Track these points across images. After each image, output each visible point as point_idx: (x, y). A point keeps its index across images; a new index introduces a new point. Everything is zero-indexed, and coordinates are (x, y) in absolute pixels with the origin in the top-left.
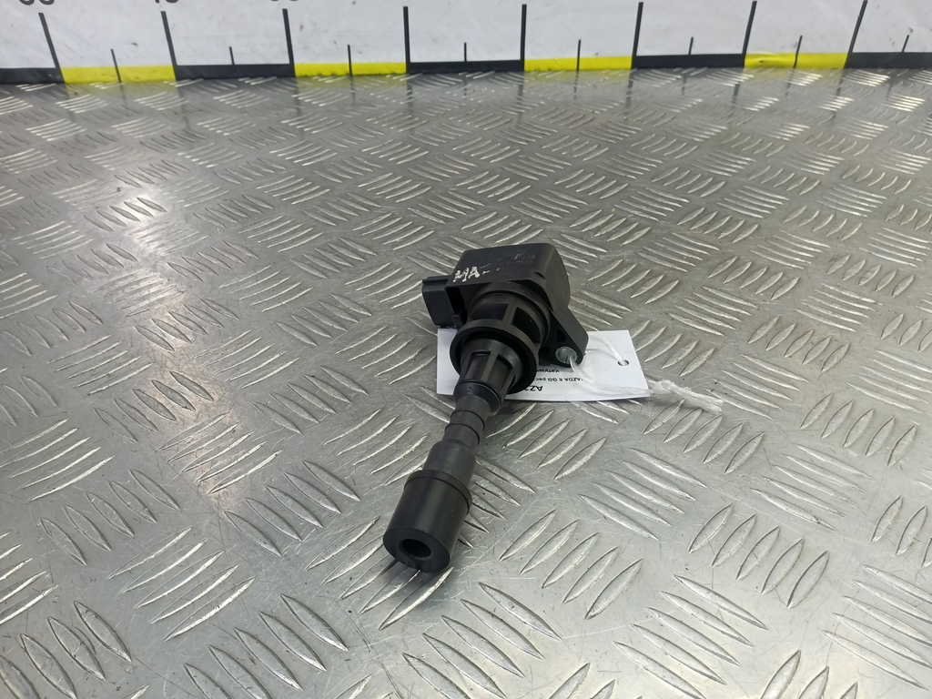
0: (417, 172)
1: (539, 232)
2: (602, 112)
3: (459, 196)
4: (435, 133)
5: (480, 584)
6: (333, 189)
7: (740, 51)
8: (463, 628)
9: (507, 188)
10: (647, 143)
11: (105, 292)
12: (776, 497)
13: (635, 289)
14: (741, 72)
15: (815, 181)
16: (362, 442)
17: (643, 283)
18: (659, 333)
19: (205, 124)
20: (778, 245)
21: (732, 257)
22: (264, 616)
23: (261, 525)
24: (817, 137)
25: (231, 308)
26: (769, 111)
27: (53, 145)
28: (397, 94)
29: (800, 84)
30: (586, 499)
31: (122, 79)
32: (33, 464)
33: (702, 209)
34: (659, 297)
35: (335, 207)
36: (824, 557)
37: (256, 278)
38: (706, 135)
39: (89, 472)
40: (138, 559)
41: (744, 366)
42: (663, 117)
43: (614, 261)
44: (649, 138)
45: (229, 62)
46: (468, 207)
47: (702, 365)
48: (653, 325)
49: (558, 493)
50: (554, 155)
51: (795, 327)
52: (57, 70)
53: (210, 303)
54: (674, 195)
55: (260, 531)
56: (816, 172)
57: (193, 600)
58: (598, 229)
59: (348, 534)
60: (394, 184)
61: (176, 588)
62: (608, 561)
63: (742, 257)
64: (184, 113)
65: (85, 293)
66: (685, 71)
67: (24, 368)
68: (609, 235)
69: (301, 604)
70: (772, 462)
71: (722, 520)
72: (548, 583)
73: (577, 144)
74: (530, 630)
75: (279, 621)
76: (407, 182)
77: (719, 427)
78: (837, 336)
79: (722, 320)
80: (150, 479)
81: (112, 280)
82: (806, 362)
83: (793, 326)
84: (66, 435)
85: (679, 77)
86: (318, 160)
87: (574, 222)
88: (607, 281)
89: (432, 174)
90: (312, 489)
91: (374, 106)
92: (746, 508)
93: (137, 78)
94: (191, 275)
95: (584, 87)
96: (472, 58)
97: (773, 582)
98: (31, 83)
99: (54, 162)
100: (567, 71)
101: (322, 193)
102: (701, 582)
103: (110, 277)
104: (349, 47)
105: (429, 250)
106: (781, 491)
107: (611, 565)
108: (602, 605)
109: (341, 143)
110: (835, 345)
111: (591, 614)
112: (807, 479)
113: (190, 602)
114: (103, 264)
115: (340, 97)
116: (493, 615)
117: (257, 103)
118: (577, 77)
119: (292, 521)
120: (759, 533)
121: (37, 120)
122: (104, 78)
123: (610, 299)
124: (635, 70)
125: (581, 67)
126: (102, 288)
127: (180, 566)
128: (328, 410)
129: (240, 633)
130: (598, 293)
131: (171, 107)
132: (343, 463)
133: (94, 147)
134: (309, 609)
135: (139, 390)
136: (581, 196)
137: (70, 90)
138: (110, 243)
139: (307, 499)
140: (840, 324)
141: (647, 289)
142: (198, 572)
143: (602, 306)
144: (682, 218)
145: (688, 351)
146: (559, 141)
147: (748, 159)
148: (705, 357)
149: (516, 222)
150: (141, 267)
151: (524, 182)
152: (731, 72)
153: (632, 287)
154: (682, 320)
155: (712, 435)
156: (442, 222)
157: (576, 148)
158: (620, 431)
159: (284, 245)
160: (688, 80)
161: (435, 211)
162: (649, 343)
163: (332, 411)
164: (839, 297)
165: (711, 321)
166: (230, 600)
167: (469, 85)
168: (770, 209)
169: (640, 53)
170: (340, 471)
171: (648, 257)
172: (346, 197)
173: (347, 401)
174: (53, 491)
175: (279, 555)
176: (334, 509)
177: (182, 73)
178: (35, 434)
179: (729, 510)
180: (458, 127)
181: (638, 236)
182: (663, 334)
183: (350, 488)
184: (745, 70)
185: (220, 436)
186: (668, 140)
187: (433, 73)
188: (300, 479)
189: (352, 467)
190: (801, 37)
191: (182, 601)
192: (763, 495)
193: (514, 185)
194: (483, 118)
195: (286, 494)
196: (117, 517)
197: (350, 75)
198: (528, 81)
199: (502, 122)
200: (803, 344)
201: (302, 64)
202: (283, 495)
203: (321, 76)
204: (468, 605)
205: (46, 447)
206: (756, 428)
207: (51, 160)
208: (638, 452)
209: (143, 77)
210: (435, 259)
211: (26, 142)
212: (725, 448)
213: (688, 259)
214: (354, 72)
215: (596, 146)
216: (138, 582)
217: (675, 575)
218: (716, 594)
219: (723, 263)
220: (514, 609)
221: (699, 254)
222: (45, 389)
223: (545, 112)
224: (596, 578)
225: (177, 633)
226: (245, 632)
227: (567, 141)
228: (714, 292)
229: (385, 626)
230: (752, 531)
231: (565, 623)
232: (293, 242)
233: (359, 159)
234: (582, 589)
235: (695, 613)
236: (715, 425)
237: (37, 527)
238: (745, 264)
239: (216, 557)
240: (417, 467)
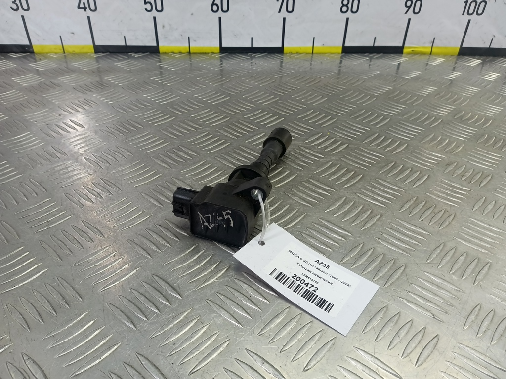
0: (223, 109)
2: (325, 77)
3: (245, 123)
4: (234, 87)
5: (246, 349)
6: (176, 118)
7: (401, 45)
8: (235, 375)
9: (271, 120)
10: (349, 96)
11: (49, 173)
12: (411, 302)
13: (338, 179)
14: (401, 56)
15: (439, 119)
16: (185, 264)
17: (344, 175)
18: (351, 205)
19: (109, 78)
20: (418, 156)
21: (392, 162)
22: (125, 365)
23: (126, 312)
24: (441, 95)
25: (117, 184)
26: (416, 79)
27: (26, 88)
28: (215, 64)
29: (433, 64)
31: (65, 52)
32: (5, 272)
33: (377, 134)
34: (351, 184)
35: (177, 128)
36: (436, 338)
37: (132, 167)
38: (381, 92)
39: (34, 277)
40: (58, 329)
41: (396, 225)
42: (357, 81)
43: (328, 162)
44: (349, 93)
45: (123, 44)
46: (250, 130)
47: (373, 224)
48: (348, 200)
50: (297, 101)
51: (426, 203)
52: (30, 46)
53: (106, 181)
54: (362, 126)
55: (126, 315)
56: (440, 114)
57: (87, 354)
58: (320, 144)
59: (174, 318)
60: (210, 115)
61: (78, 346)
62: (317, 337)
63: (398, 162)
64: (99, 72)
65: (38, 174)
66: (371, 55)
67: (2, 216)
68: (326, 147)
69: (146, 358)
70: (410, 281)
71: (381, 315)
72: (283, 350)
73: (310, 95)
74: (272, 377)
75: (133, 368)
76: (217, 114)
77: (381, 260)
78: (448, 209)
79: (386, 198)
80: (67, 282)
81: (53, 166)
82: (431, 224)
83: (424, 203)
84: (23, 256)
85: (367, 58)
86: (170, 101)
87: (307, 140)
88: (323, 174)
89: (231, 111)
90: (156, 291)
91: (201, 71)
92: (394, 309)
93: (74, 51)
94: (96, 165)
95: (316, 63)
96: (255, 46)
97: (408, 351)
98: (16, 53)
99: (26, 98)
100: (307, 53)
101: (170, 119)
102: (368, 351)
104: (189, 38)
105: (227, 154)
106: (414, 298)
107: (318, 340)
108: (312, 364)
109: (183, 91)
110: (447, 215)
111: (306, 368)
112: (429, 292)
113: (85, 355)
115: (183, 65)
116: (252, 368)
117: (138, 67)
118: (312, 57)
119: (143, 310)
120: (401, 323)
121: (18, 74)
122: (55, 51)
123: (325, 184)
124: (344, 54)
125: (314, 52)
126: (47, 171)
127: (81, 334)
128: (167, 245)
129: (112, 374)
130: (318, 181)
131: (91, 68)
132: (173, 276)
133: (48, 90)
134: (150, 361)
135: (64, 230)
136: (311, 125)
137: (37, 57)
138: (53, 145)
139: (153, 297)
140: (450, 202)
141: (345, 179)
142: (90, 338)
143: (320, 188)
144: (366, 139)
145: (366, 216)
146: (301, 93)
147: (403, 106)
148: (375, 219)
150: (69, 160)
152: (396, 56)
153: (337, 178)
154: (364, 198)
155: (378, 265)
156: (235, 138)
157: (310, 98)
159: (148, 149)
160: (372, 60)
161: (232, 131)
162: (345, 210)
163: (169, 245)
164: (450, 186)
165: (379, 199)
166: (107, 355)
167: (253, 60)
168: (414, 135)
169: (347, 45)
170: (172, 280)
171: (346, 161)
172: (184, 122)
173: (177, 240)
174: (14, 288)
175: (135, 329)
176: (167, 303)
177: (98, 49)
178: (6, 254)
179: (385, 309)
180: (246, 84)
181: (341, 148)
182: (353, 205)
183: (176, 291)
184: (403, 55)
185: (106, 259)
186: (360, 94)
187: (234, 53)
188: (150, 285)
189: (178, 278)
190: (434, 38)
191: (81, 354)
192: (404, 300)
193: (275, 117)
194: (260, 79)
195: (141, 294)
196: (48, 304)
197: (189, 53)
198: (286, 59)
199: (271, 82)
200: (429, 213)
201: (163, 46)
202: (139, 294)
203: (174, 53)
204: (238, 361)
205: (12, 262)
206: (402, 261)
207: (24, 97)
209: (77, 51)
210: (230, 159)
211: (12, 86)
212: (384, 272)
213: (368, 163)
214: (191, 51)
215: (321, 97)
216: (57, 342)
217: (354, 347)
218: (376, 358)
219: (387, 165)
220: (264, 364)
221: (374, 160)
222: (13, 229)
223: (294, 77)
224: (310, 348)
225: (77, 373)
226: (115, 374)
227: (305, 94)
228: (381, 181)
229: (192, 373)
230: (397, 322)
231: (291, 373)
232: (153, 147)
233: (191, 100)
234: (302, 354)
235: (364, 369)
236: (380, 259)
237: (4, 308)
238: (399, 166)
239: (100, 330)
240: (214, 279)
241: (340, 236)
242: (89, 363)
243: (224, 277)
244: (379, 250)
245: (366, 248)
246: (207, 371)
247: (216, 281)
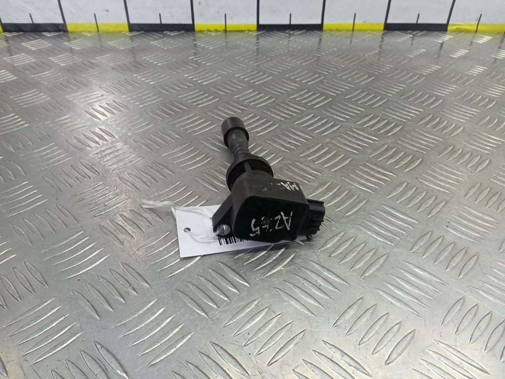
0: (267, 89)
1: (339, 126)
2: (369, 56)
3: (291, 104)
4: (275, 66)
5: (323, 341)
6: (220, 99)
7: (445, 22)
8: (315, 368)
9: (319, 100)
10: (397, 75)
11: (99, 156)
12: (488, 294)
13: (397, 163)
14: (445, 34)
15: (493, 101)
17: (402, 159)
18: (413, 190)
19: (147, 58)
20: (476, 139)
21: (451, 146)
22: (202, 355)
23: (196, 299)
24: (492, 75)
25: (169, 167)
26: (464, 58)
27: (64, 68)
28: (250, 41)
29: (480, 42)
30: (380, 291)
31: (100, 30)
32: (66, 257)
33: (431, 116)
34: (411, 168)
35: (222, 109)
37: (182, 150)
38: (429, 71)
39: (98, 263)
40: (129, 317)
41: (464, 212)
42: (404, 59)
43: (383, 145)
44: (397, 72)
45: (158, 22)
46: (297, 111)
47: (439, 211)
48: (409, 185)
49: (363, 287)
50: (343, 80)
51: (490, 189)
52: (65, 24)
53: (158, 165)
54: (414, 106)
55: (195, 302)
56: (494, 96)
57: (161, 343)
58: (373, 126)
59: (245, 307)
60: (254, 96)
61: (151, 335)
62: (395, 329)
63: (456, 146)
64: (132, 51)
65: (88, 156)
66: (414, 33)
67: (57, 199)
68: (379, 129)
69: (221, 348)
70: (484, 272)
71: (458, 306)
72: (362, 342)
73: (356, 74)
74: (354, 370)
75: (210, 358)
76: (262, 95)
77: (452, 249)
79: (449, 183)
80: (132, 268)
81: (102, 149)
82: (498, 211)
83: (489, 189)
84: (84, 240)
85: (411, 36)
86: (211, 81)
87: (358, 121)
88: (380, 157)
89: (275, 91)
90: (222, 278)
91: (240, 50)
92: (471, 300)
93: (108, 30)
94: (146, 148)
95: (358, 41)
96: (294, 22)
97: (490, 345)
98: (50, 32)
99: (66, 77)
100: (347, 31)
101: (215, 100)
102: (450, 344)
103: (101, 147)
104: (225, 15)
105: (277, 136)
106: (491, 290)
107: (397, 333)
108: (393, 357)
109: (223, 71)
111: (388, 362)
113: (159, 344)
114: (97, 139)
115: (221, 44)
116: (332, 360)
117: (175, 46)
118: (352, 34)
119: (212, 297)
120: (480, 315)
121: (54, 53)
122: (89, 30)
123: (383, 169)
124: (386, 31)
125: (355, 28)
126: (97, 153)
127: (152, 321)
129: (189, 364)
130: (376, 165)
131: (127, 47)
132: (239, 263)
133: (87, 70)
134: (226, 351)
135: (123, 215)
136: (361, 105)
137: (71, 36)
138: (100, 127)
139: (220, 284)
141: (404, 163)
142: (163, 326)
143: (379, 172)
144: (420, 121)
145: (431, 202)
146: (346, 72)
147: (454, 86)
148: (441, 206)
149: (325, 120)
150: (118, 142)
151: (328, 96)
152: (440, 34)
153: (395, 161)
154: (426, 183)
155: (449, 254)
156: (283, 119)
157: (356, 77)
158: (396, 250)
159: (196, 131)
160: (415, 38)
161: (279, 113)
162: (408, 196)
165: (443, 184)
166: (181, 343)
167: (292, 38)
168: (470, 117)
169: (389, 21)
170: (238, 267)
171: (403, 144)
172: (228, 104)
174: (78, 274)
175: (207, 317)
176: (236, 291)
177: (133, 28)
178: (65, 239)
179: (462, 301)
180: (288, 63)
181: (396, 130)
182: (415, 191)
183: (243, 278)
184: (448, 33)
185: (169, 244)
186: (408, 73)
187: (272, 30)
188: (216, 272)
189: (244, 265)
190: (481, 15)
191: (155, 343)
192: (480, 292)
193: (322, 98)
194: (302, 57)
195: (208, 281)
196: (115, 291)
197: (225, 31)
198: (325, 36)
199: (313, 60)
200: (495, 199)
201: (199, 24)
202: (206, 281)
203: (209, 31)
204: (317, 353)
205: (73, 247)
206: (472, 251)
207: (63, 77)
208: (407, 264)
209: (111, 29)
210: (280, 142)
211: (50, 65)
212: (457, 262)
213: (427, 146)
214: (228, 29)
215: (367, 76)
216: (129, 330)
217: (434, 340)
218: (459, 352)
219: (446, 148)
220: (344, 357)
221: (432, 143)
222: (70, 213)
223: (337, 55)
224: (389, 340)
225: (154, 363)
226: (192, 364)
227: (350, 73)
228: (442, 166)
229: (270, 364)
230: (476, 314)
231: (374, 367)
232: (201, 129)
233: (234, 81)
234: (382, 346)
235: (447, 363)
236: (450, 248)
237: (71, 295)
238: (459, 150)
239: (172, 317)
240: (280, 267)
241: (406, 224)
242: (164, 352)
243: (291, 265)
244: (449, 238)
245: (435, 237)
246: (285, 363)
247: (283, 268)
